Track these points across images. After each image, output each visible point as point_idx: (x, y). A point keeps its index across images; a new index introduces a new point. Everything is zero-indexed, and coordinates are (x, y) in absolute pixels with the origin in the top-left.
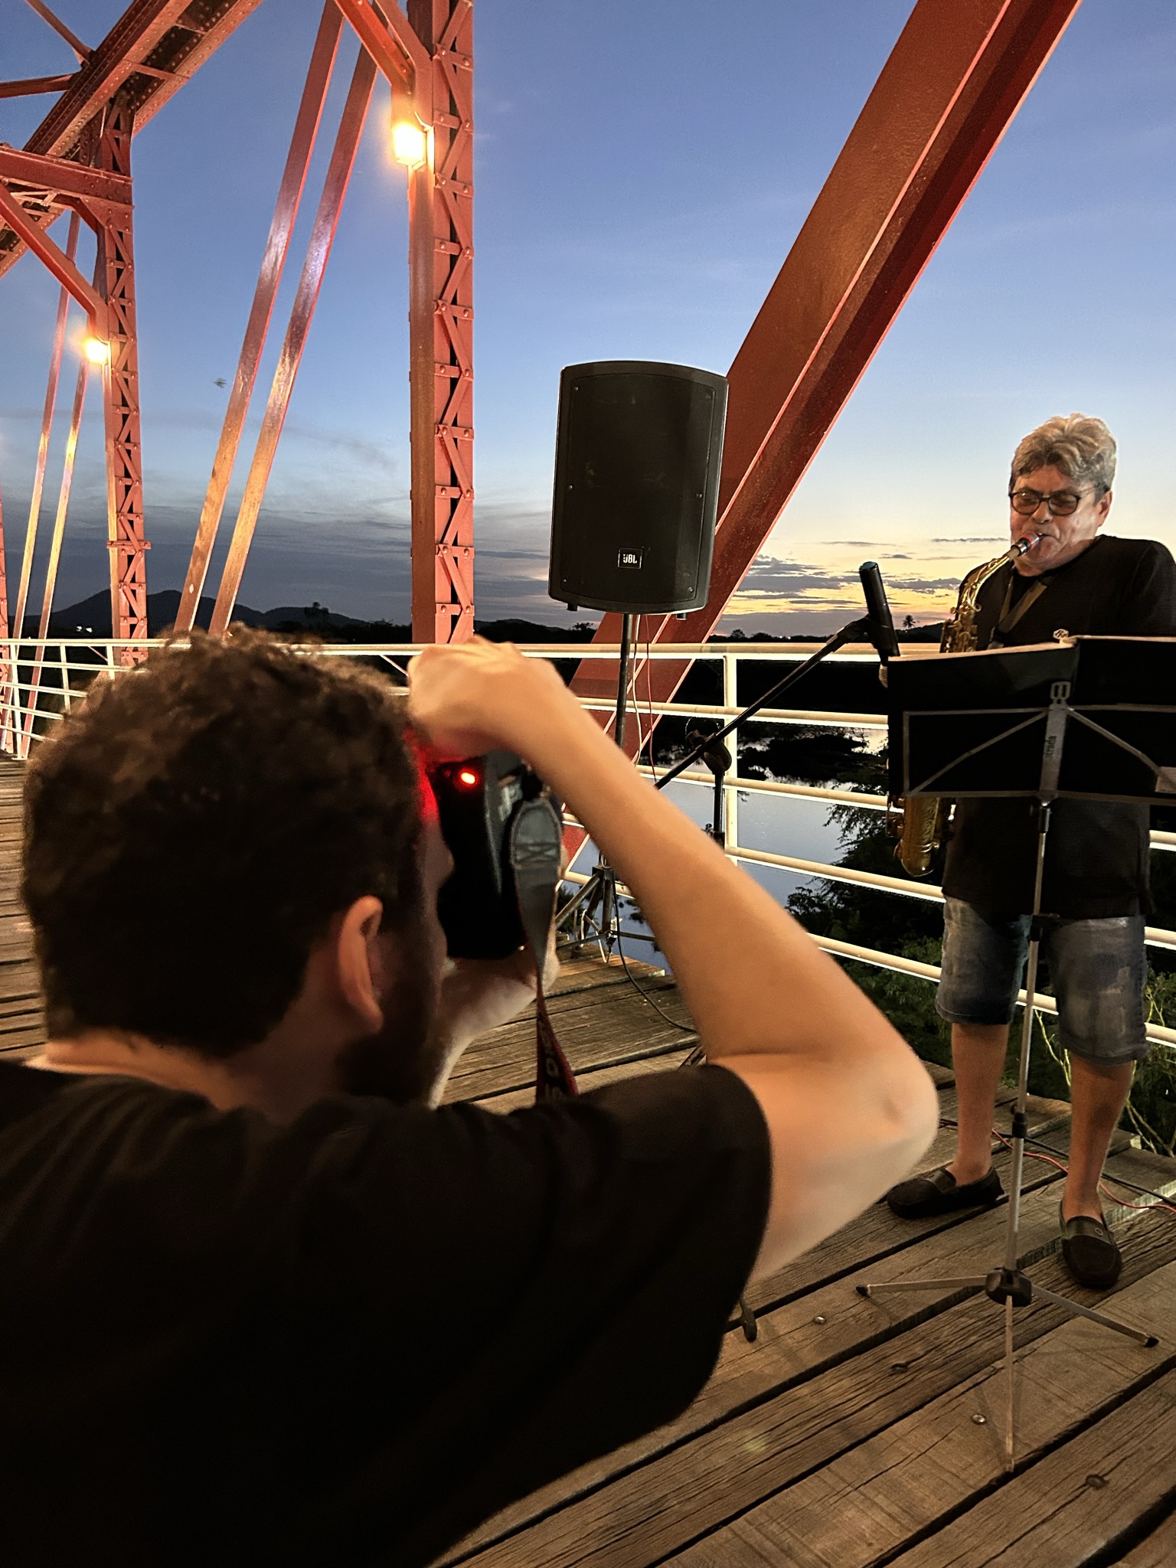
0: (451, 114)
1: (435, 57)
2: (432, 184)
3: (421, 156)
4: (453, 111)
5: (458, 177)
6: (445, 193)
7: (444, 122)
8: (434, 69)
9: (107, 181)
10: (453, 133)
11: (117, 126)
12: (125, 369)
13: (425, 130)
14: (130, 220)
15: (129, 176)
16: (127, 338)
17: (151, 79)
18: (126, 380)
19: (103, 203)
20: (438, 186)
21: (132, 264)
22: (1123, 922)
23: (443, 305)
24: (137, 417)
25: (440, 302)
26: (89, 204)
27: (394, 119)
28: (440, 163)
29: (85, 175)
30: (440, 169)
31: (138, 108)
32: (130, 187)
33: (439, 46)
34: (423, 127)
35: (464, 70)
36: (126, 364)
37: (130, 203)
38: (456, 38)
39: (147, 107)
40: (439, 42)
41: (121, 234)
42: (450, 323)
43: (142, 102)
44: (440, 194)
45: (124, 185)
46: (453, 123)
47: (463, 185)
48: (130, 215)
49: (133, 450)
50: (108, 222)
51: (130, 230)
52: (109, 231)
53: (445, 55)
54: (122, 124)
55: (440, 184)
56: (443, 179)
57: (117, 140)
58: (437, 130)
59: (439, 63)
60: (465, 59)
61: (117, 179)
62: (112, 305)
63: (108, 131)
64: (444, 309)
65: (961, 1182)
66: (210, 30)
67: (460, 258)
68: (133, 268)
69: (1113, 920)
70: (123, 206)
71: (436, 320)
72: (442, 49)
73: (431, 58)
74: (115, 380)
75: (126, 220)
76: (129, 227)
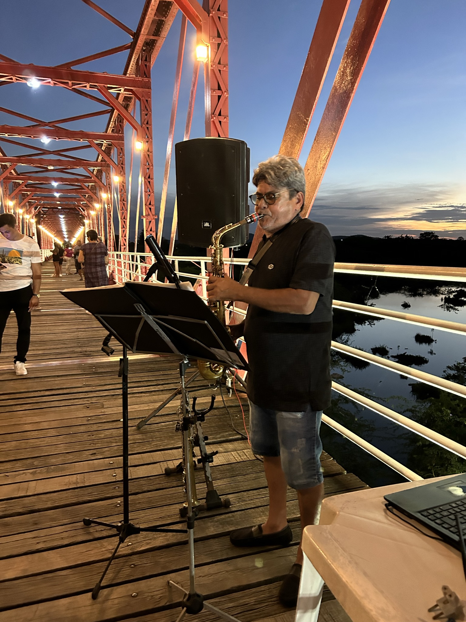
0: (218, 37)
1: (211, 15)
2: (210, 68)
3: (206, 56)
4: (219, 36)
5: (221, 63)
6: (214, 70)
7: (215, 41)
8: (210, 20)
9: (142, 81)
10: (219, 45)
11: (146, 60)
12: (148, 151)
13: (208, 45)
14: (150, 95)
15: (150, 78)
16: (149, 139)
17: (155, 40)
18: (148, 155)
19: (141, 90)
20: (212, 68)
21: (151, 111)
22: (299, 415)
23: (214, 116)
24: (153, 168)
25: (213, 116)
26: (135, 91)
27: (198, 42)
28: (213, 59)
29: (134, 80)
30: (213, 61)
31: (152, 52)
32: (150, 82)
33: (212, 10)
34: (207, 45)
35: (224, 18)
36: (149, 149)
37: (150, 89)
38: (220, 6)
39: (155, 51)
40: (212, 9)
41: (147, 100)
42: (218, 124)
43: (153, 49)
44: (213, 71)
45: (148, 82)
46: (218, 41)
47: (223, 66)
48: (150, 93)
49: (151, 181)
50: (142, 97)
51: (151, 99)
52: (143, 100)
53: (214, 14)
54: (148, 59)
55: (213, 67)
56: (214, 64)
57: (146, 65)
58: (212, 44)
59: (212, 17)
60: (224, 14)
61: (146, 80)
62: (144, 127)
63: (142, 62)
64: (215, 118)
65: (265, 532)
66: (167, 18)
67: (222, 96)
68: (151, 113)
69: (294, 413)
70: (147, 90)
71: (212, 123)
72: (213, 11)
73: (209, 16)
74: (144, 155)
75: (149, 95)
76: (150, 98)
